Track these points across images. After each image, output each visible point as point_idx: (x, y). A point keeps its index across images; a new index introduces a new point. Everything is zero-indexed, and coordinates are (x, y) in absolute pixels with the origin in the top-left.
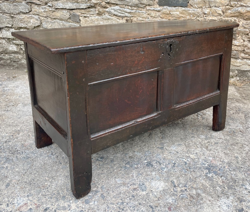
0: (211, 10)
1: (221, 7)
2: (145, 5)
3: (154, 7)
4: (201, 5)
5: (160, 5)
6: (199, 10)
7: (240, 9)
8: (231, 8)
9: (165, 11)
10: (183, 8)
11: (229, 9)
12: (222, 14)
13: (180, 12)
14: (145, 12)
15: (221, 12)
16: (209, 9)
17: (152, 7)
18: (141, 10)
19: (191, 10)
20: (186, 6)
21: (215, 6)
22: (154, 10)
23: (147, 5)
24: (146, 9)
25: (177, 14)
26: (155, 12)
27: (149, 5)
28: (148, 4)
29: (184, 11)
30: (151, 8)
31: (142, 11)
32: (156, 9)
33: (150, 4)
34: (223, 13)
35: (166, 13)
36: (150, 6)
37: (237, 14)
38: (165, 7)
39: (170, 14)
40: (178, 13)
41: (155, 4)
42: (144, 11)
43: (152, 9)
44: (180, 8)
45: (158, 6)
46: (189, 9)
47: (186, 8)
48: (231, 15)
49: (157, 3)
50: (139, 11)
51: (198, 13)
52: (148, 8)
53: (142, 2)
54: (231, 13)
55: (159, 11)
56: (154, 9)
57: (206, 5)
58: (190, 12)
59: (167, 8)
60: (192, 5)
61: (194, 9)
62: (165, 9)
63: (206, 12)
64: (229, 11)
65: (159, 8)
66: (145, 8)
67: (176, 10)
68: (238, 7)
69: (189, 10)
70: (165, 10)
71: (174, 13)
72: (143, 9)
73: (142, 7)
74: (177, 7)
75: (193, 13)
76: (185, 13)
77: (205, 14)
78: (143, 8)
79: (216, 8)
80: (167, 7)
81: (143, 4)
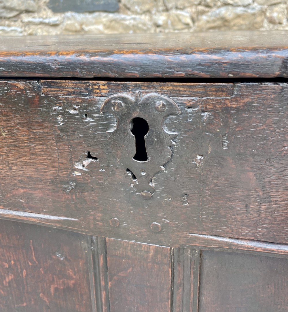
0: (169, 17)
1: (189, 10)
2: (17, 10)
3: (41, 15)
4: (146, 7)
5: (56, 10)
6: (145, 18)
7: (223, 11)
8: (207, 9)
9: (71, 25)
10: (111, 15)
11: (203, 13)
12: (191, 24)
13: (104, 25)
14: (19, 30)
15: (189, 21)
16: (165, 14)
17: (36, 15)
18: (9, 26)
19: (128, 19)
20: (116, 10)
21: (177, 8)
22: (41, 23)
23: (21, 12)
24: (22, 21)
25: (98, 30)
26: (46, 28)
27: (27, 11)
28: (23, 8)
29: (113, 23)
30: (34, 17)
31: (13, 28)
32: (47, 21)
33: (31, 9)
34: (193, 21)
35: (74, 29)
36: (30, 14)
37: (219, 23)
38: (69, 14)
39: (83, 33)
40: (101, 27)
41: (42, 10)
42: (18, 27)
43: (37, 20)
44: (104, 15)
45: (49, 13)
46: (123, 16)
47: (116, 14)
48: (208, 25)
49: (48, 6)
50: (6, 28)
51: (144, 24)
52: (26, 18)
53: (8, 4)
54: (208, 22)
55: (55, 25)
56: (41, 20)
57: (157, 6)
58: (127, 23)
59: (72, 16)
60: (129, 6)
61: (133, 16)
62: (69, 19)
63: (160, 22)
64: (204, 18)
65: (54, 18)
66: (19, 20)
67: (94, 21)
68: (219, 7)
69: (124, 19)
70: (69, 22)
71: (92, 28)
72: (13, 23)
73: (9, 18)
74: (97, 14)
75: (133, 26)
76: (117, 25)
77: (158, 26)
78: (14, 19)
79: (179, 12)
80: (73, 14)
81: (12, 9)
